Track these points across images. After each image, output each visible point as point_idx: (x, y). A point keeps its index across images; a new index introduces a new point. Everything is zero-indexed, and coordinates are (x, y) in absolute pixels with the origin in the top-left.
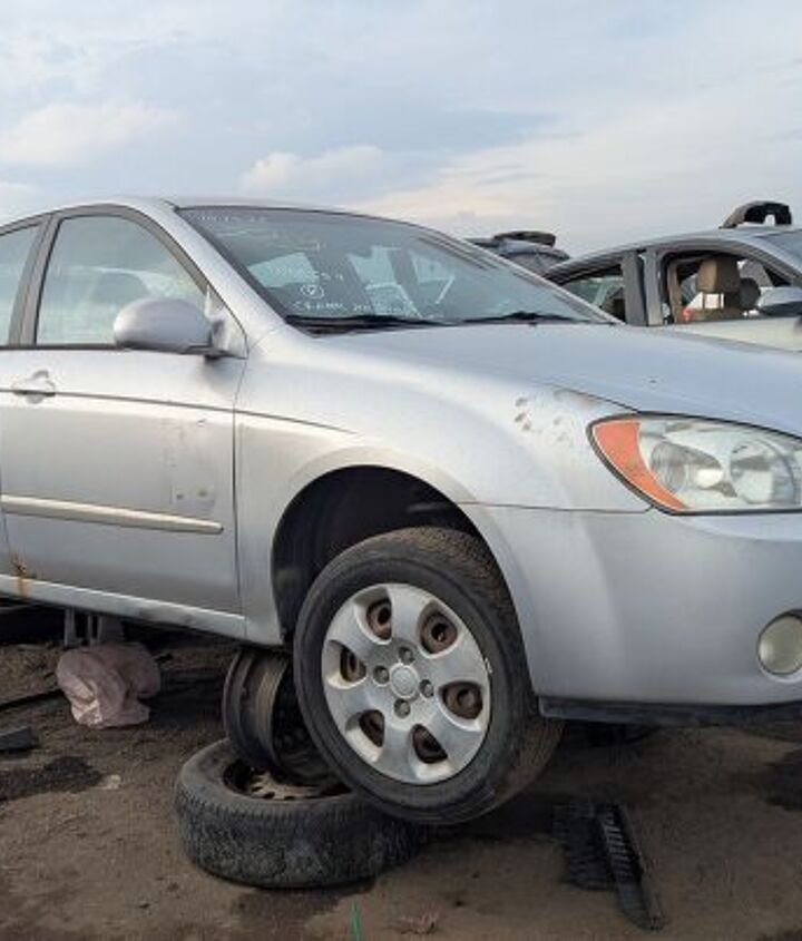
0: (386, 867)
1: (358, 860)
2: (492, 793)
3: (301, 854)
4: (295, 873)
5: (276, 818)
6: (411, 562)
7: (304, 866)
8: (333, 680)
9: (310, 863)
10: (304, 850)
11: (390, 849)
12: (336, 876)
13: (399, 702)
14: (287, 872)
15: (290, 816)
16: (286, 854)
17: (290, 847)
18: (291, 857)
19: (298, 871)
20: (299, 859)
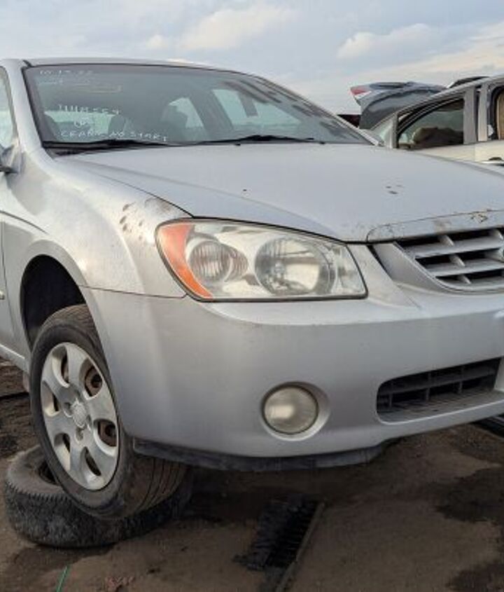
0: (124, 538)
1: (99, 531)
2: (123, 503)
3: (58, 524)
4: (54, 538)
5: (43, 498)
6: (74, 329)
7: (60, 533)
8: (49, 411)
9: (64, 531)
10: (60, 522)
11: (126, 525)
12: (83, 541)
13: (79, 430)
14: (49, 536)
15: (52, 499)
16: (49, 523)
17: (51, 520)
18: (52, 526)
19: (57, 537)
20: (57, 528)
